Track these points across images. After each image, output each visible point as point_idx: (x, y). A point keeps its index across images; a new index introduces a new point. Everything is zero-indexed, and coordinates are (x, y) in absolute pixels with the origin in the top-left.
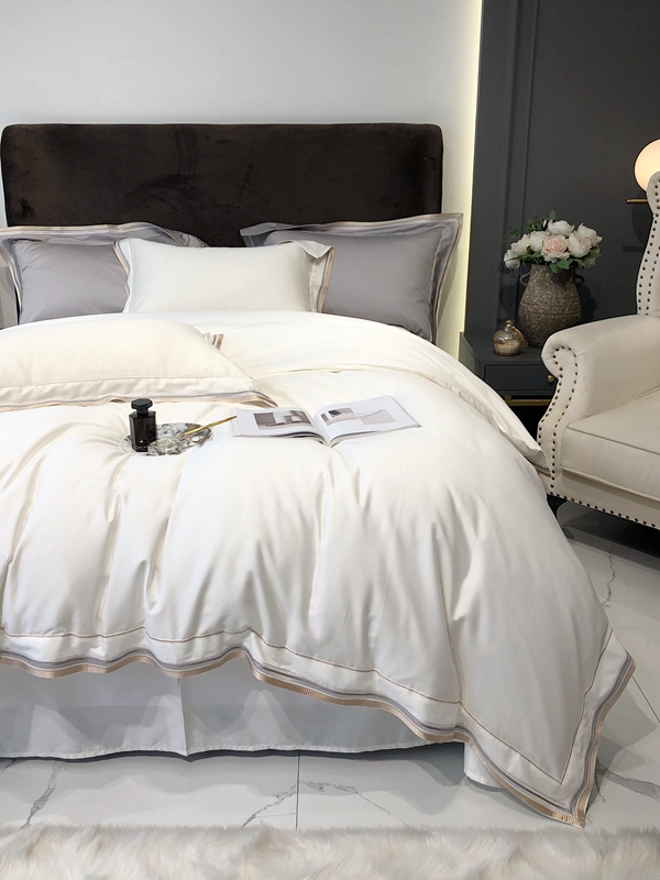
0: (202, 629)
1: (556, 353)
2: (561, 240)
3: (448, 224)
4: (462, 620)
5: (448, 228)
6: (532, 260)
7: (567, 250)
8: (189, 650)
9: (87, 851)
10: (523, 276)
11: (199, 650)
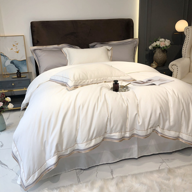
1: (172, 66)
5: (136, 42)
7: (165, 45)
10: (154, 51)
11: (149, 132)
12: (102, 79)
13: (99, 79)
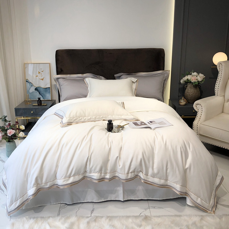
0: (130, 171)
1: (197, 106)
2: (196, 77)
3: (166, 73)
4: (187, 168)
5: (166, 74)
6: (188, 82)
7: (197, 80)
8: (128, 176)
9: (107, 220)
10: (186, 86)
11: (130, 176)
12: (101, 117)
13: (98, 117)
